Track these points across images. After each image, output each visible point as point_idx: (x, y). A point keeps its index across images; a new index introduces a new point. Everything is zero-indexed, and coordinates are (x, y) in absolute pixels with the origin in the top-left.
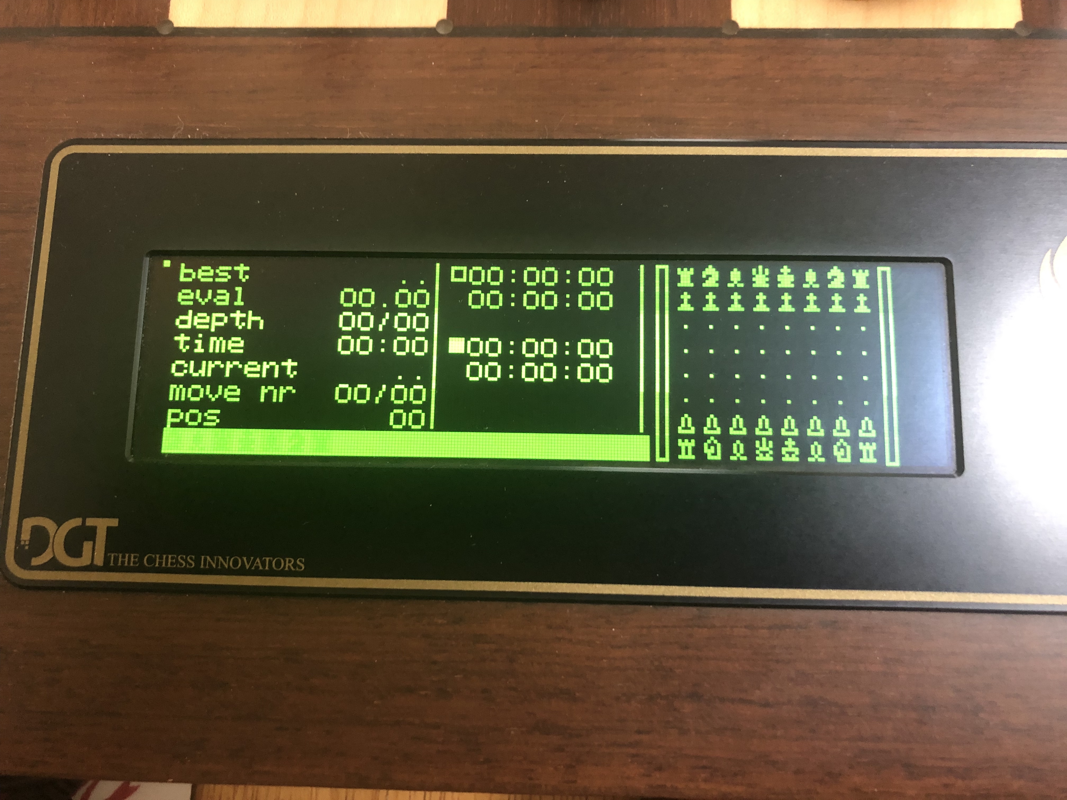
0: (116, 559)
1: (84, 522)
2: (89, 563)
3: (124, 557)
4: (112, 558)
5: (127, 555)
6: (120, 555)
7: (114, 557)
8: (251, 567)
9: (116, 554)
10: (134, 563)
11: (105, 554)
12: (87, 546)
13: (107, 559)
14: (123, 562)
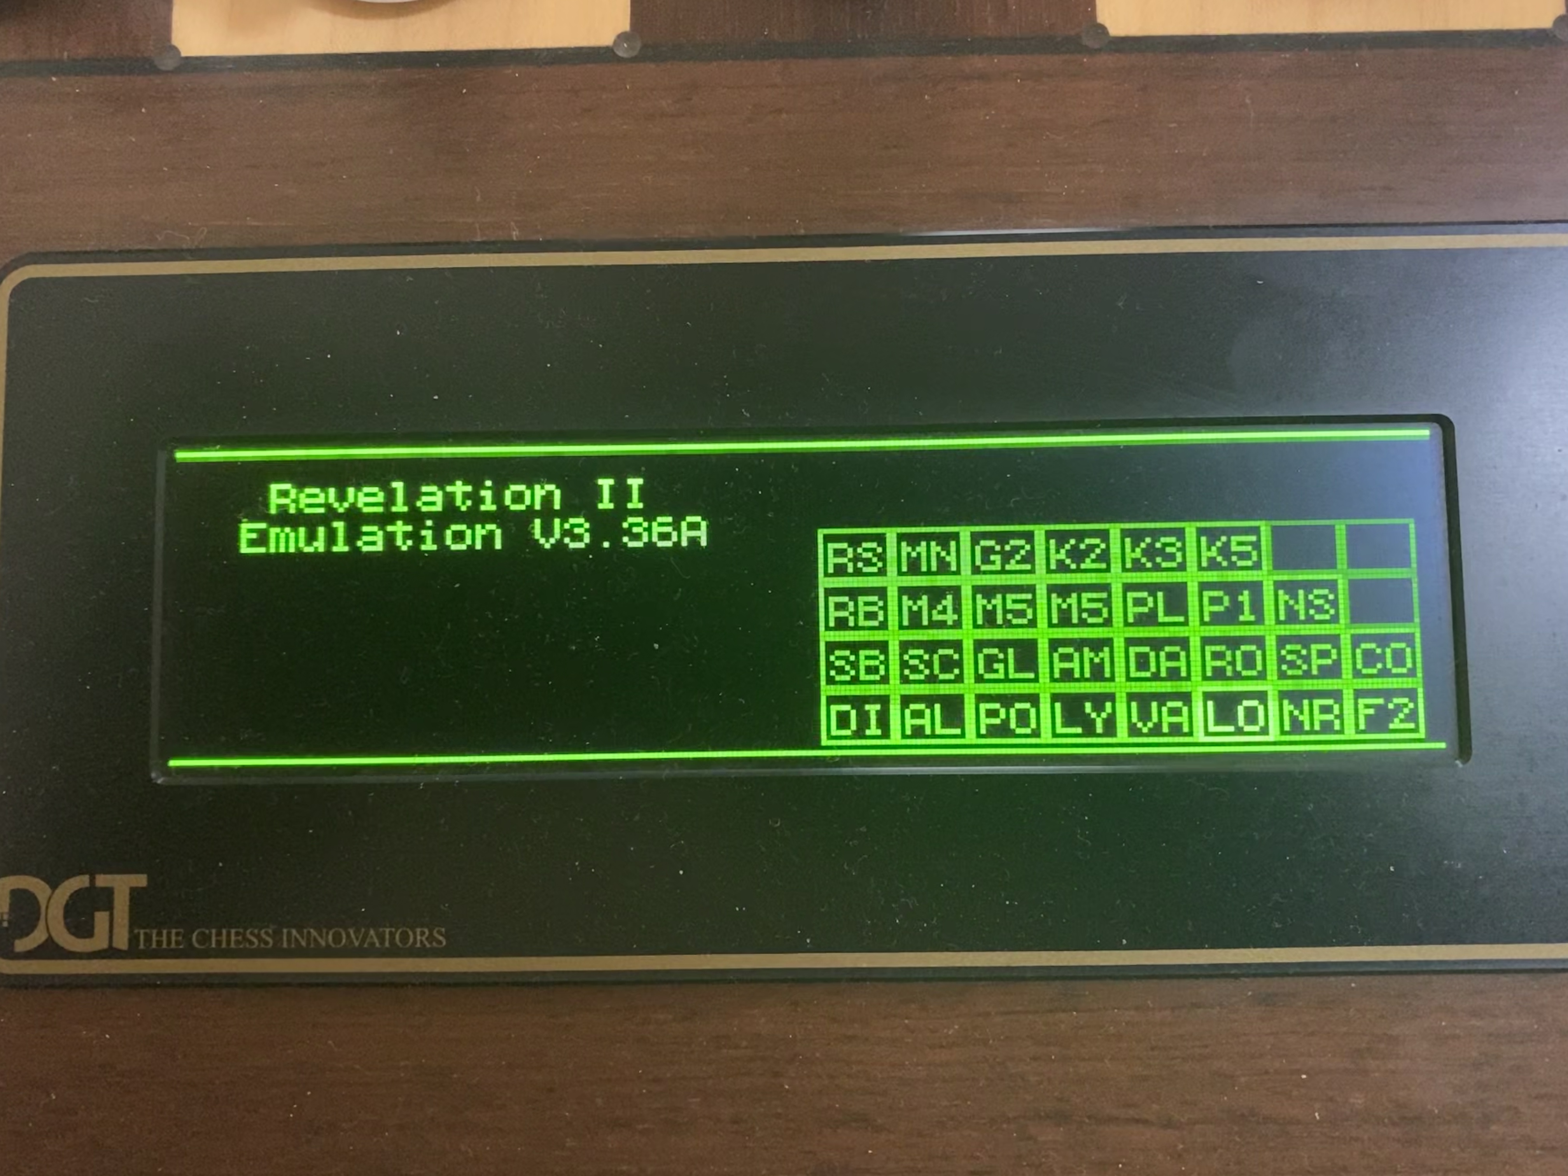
0: (148, 938)
1: (92, 881)
2: (105, 945)
3: (160, 934)
4: (142, 937)
5: (165, 932)
6: (155, 932)
7: (145, 934)
8: (361, 944)
9: (148, 931)
10: (178, 943)
11: (131, 931)
12: (101, 918)
13: (133, 939)
14: (159, 943)
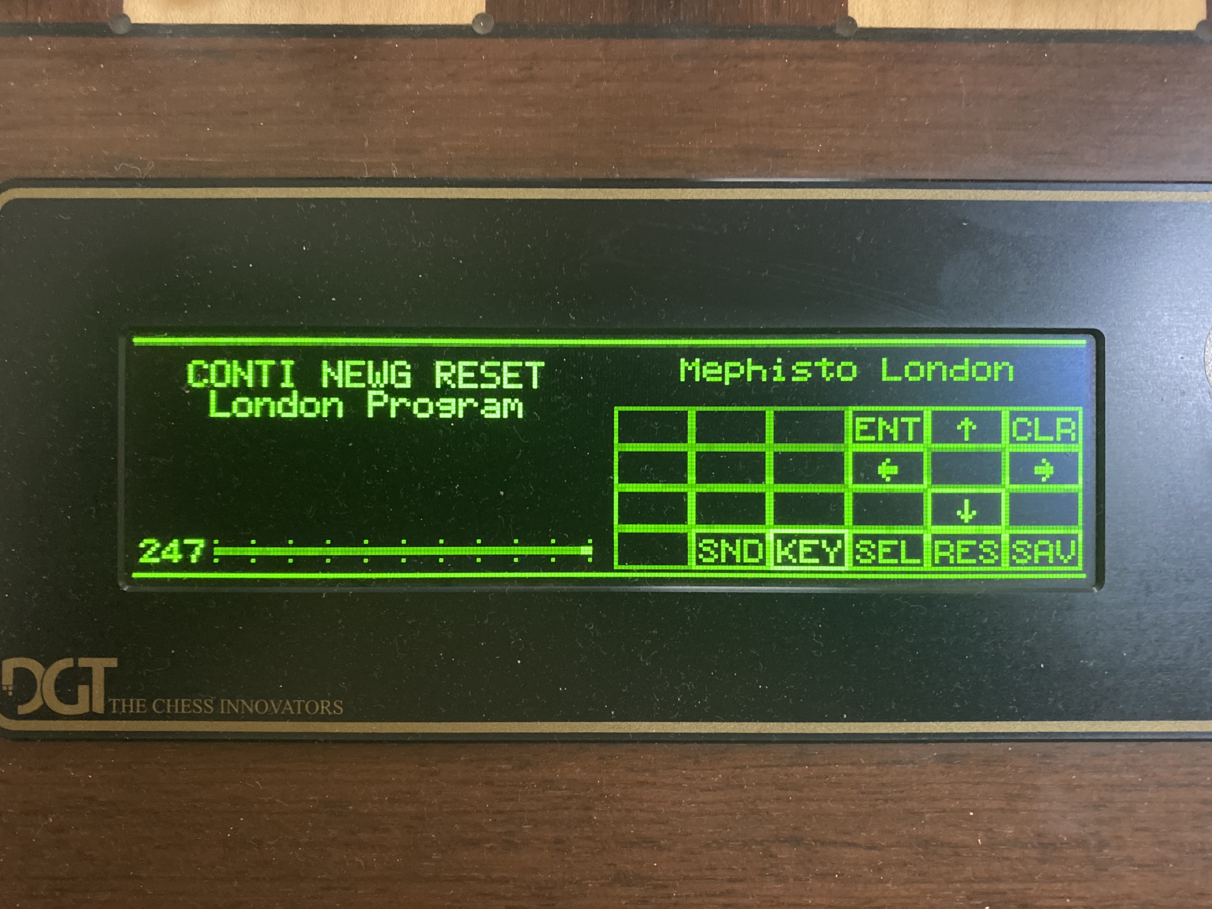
0: (119, 705)
1: (76, 662)
2: (86, 710)
3: (128, 702)
4: (114, 705)
5: (132, 700)
6: (124, 700)
7: (117, 702)
8: (280, 711)
9: (119, 700)
10: (141, 709)
11: (106, 700)
12: (83, 690)
13: (108, 706)
14: (128, 709)
